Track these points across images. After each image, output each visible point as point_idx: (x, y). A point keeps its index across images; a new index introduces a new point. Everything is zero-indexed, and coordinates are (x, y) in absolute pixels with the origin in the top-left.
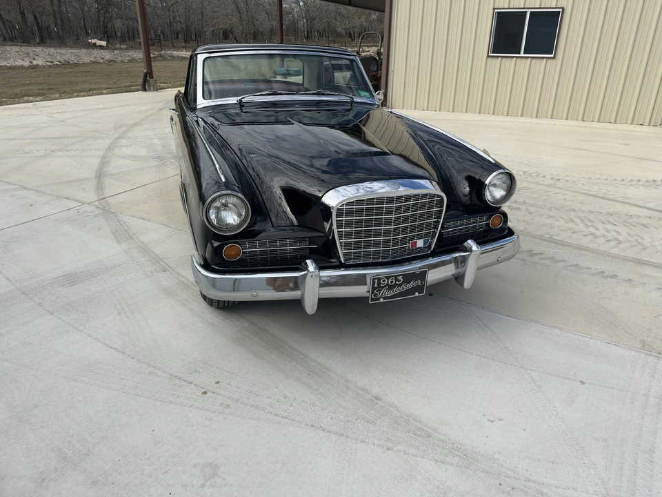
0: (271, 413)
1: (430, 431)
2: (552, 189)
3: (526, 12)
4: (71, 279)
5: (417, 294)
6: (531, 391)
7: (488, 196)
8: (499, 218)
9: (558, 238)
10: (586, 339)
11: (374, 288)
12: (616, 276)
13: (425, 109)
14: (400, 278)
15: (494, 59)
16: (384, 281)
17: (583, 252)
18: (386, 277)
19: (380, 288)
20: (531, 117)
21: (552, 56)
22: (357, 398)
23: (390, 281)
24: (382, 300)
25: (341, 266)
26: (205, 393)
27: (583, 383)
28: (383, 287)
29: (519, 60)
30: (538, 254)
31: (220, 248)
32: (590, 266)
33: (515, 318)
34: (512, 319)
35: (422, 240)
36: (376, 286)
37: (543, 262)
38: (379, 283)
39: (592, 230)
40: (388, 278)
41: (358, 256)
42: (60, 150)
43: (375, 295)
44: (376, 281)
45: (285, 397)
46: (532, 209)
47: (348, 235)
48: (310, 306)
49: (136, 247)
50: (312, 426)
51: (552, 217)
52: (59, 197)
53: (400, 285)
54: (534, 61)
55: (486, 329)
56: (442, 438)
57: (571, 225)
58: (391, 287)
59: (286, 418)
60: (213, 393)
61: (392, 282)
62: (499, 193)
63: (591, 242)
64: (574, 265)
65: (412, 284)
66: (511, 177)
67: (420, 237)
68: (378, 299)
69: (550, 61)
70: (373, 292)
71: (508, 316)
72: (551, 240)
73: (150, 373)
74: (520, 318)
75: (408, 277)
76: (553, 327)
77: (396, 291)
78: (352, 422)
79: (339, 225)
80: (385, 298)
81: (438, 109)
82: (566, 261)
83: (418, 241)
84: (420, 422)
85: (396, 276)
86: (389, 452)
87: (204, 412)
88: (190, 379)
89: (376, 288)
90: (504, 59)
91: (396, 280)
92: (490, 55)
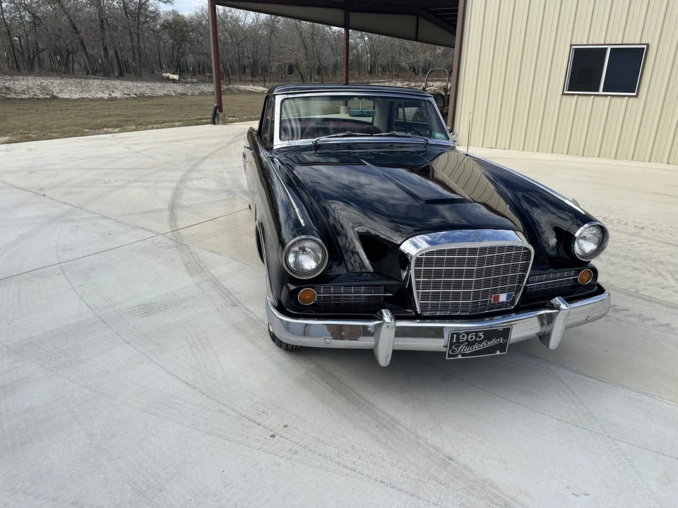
0: (339, 464)
1: (508, 500)
2: (636, 238)
3: (607, 48)
4: (146, 310)
5: (498, 353)
6: (620, 465)
7: (577, 250)
8: (588, 274)
9: (644, 293)
11: (452, 344)
13: (494, 147)
14: (481, 334)
15: (570, 97)
16: (463, 336)
17: (675, 311)
18: (465, 333)
19: (458, 343)
20: (610, 158)
21: (635, 94)
22: (428, 456)
23: (470, 337)
24: (460, 357)
25: (418, 317)
26: (273, 436)
28: (462, 343)
29: (597, 98)
30: (622, 310)
31: (297, 291)
33: (599, 380)
34: (596, 381)
35: (505, 294)
36: (454, 341)
37: (628, 319)
38: (458, 338)
40: (468, 334)
41: (435, 307)
42: (136, 181)
43: (453, 351)
44: (455, 336)
45: (353, 448)
46: (613, 259)
47: (426, 286)
48: (384, 358)
49: (207, 280)
51: (637, 269)
52: (135, 228)
53: (480, 342)
54: (614, 99)
55: (568, 391)
57: (659, 279)
58: (470, 344)
59: (355, 471)
60: (281, 436)
61: (472, 338)
62: (589, 247)
64: (665, 325)
65: (494, 342)
66: (603, 230)
67: (503, 291)
68: (456, 356)
69: (631, 99)
70: (451, 347)
72: (636, 295)
73: (220, 411)
74: (605, 380)
75: (490, 334)
77: (476, 347)
78: (424, 482)
79: (418, 274)
80: (463, 355)
81: (507, 147)
82: (655, 319)
83: (501, 295)
84: (497, 488)
85: (476, 333)
87: (272, 456)
88: (258, 421)
89: (455, 343)
90: (580, 98)
91: (477, 336)
92: (565, 92)
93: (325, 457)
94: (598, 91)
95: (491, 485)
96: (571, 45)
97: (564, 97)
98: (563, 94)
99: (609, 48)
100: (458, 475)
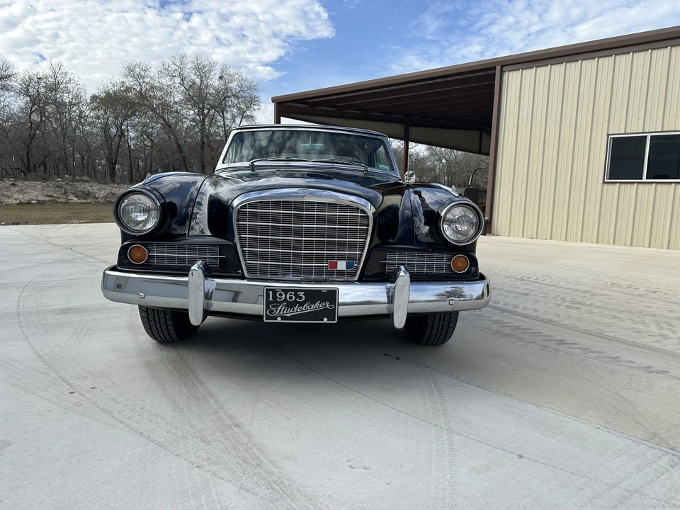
0: (113, 417)
1: (265, 461)
2: (639, 298)
3: (646, 136)
5: (325, 320)
8: (463, 259)
9: (610, 334)
10: (569, 420)
11: (268, 303)
12: (667, 372)
13: (535, 236)
14: (301, 294)
15: (612, 186)
16: (281, 295)
17: (636, 349)
18: (283, 290)
19: (276, 303)
20: (662, 247)
22: (215, 422)
23: (288, 296)
24: (279, 320)
26: (72, 393)
27: (520, 457)
28: (281, 303)
29: (641, 186)
30: (569, 344)
31: (126, 248)
32: (634, 360)
34: (479, 389)
35: (344, 262)
36: (271, 299)
37: (570, 350)
38: (275, 297)
39: (666, 332)
40: (286, 291)
41: (263, 269)
43: (271, 312)
44: (271, 293)
46: (596, 310)
47: (253, 243)
50: (141, 433)
51: (618, 318)
53: (302, 304)
54: (660, 186)
55: (435, 392)
56: (273, 469)
57: (640, 326)
58: (291, 305)
59: (122, 423)
60: (80, 394)
61: (291, 298)
63: (656, 341)
64: (612, 358)
65: (317, 306)
67: (341, 257)
68: (275, 318)
70: (267, 308)
71: (477, 386)
75: (312, 296)
76: (530, 403)
77: (298, 310)
78: (186, 438)
79: (242, 229)
80: (283, 318)
81: (549, 237)
82: (603, 353)
83: (339, 262)
84: (263, 452)
85: (296, 292)
86: (196, 469)
89: (271, 302)
90: (623, 186)
91: (297, 296)
92: (606, 181)
93: (104, 411)
94: (641, 179)
95: (259, 450)
96: (608, 135)
97: (605, 186)
98: (604, 182)
99: (649, 136)
100: (231, 437)
